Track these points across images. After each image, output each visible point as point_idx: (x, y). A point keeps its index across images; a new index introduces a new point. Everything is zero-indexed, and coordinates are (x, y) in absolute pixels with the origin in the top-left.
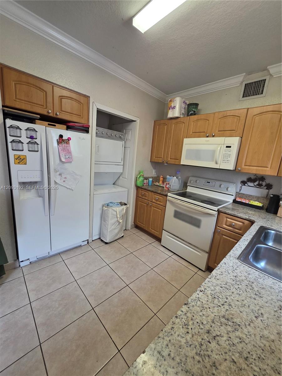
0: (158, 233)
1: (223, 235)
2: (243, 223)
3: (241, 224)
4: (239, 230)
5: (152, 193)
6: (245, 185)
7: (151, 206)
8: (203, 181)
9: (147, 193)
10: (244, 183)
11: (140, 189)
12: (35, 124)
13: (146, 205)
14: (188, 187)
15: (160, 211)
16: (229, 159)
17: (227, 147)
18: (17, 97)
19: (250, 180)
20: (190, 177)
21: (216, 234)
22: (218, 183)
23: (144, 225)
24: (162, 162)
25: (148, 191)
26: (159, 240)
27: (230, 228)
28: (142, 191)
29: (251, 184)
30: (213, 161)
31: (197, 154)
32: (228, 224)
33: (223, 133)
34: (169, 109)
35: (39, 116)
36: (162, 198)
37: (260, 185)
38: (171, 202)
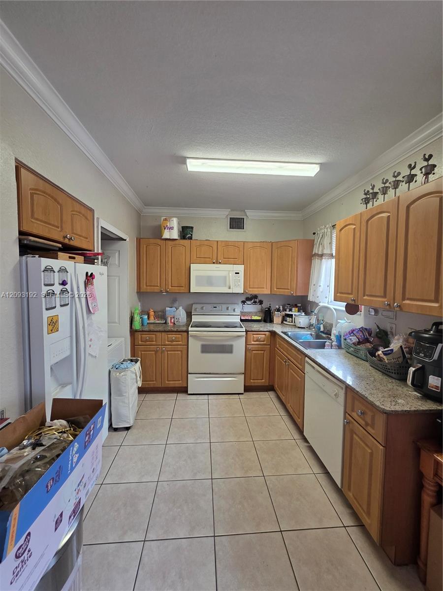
0: (181, 382)
1: (252, 351)
2: (265, 335)
3: (264, 336)
4: (263, 341)
5: (163, 334)
6: (244, 304)
7: (163, 352)
8: (210, 307)
9: (154, 336)
10: (244, 302)
11: (140, 333)
12: (57, 259)
13: (153, 352)
14: (193, 316)
15: (180, 352)
16: (239, 284)
17: (236, 273)
18: (36, 216)
19: (248, 299)
20: (192, 304)
21: (247, 352)
22: (224, 307)
23: (155, 382)
24: (159, 291)
25: (155, 333)
26: (184, 390)
27: (257, 342)
28: (143, 334)
29: (249, 302)
30: (226, 286)
31: (209, 281)
32: (255, 340)
33: (227, 261)
34: (165, 229)
35: (60, 246)
36: (180, 336)
37: (255, 302)
38: (194, 337)
